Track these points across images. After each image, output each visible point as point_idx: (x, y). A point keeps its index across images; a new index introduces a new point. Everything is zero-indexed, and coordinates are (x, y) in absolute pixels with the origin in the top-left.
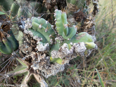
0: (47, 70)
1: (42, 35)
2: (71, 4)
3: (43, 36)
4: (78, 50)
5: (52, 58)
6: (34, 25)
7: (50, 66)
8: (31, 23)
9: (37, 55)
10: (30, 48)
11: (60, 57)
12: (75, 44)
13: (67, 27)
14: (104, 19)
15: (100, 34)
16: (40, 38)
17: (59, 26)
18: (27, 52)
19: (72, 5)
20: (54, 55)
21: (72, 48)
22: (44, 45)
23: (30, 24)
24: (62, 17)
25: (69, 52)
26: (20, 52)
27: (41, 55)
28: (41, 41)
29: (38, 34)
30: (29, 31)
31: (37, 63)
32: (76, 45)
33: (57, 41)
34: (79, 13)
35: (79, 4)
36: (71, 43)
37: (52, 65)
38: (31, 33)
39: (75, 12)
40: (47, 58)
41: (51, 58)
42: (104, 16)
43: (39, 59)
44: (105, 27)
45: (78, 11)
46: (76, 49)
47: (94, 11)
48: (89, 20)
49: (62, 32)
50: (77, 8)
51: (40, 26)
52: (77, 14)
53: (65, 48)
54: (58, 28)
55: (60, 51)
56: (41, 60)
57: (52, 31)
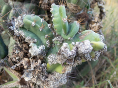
0: (44, 82)
1: (36, 36)
2: (72, 3)
3: (38, 37)
4: (82, 50)
5: (49, 64)
6: (26, 22)
7: (47, 77)
8: (22, 20)
9: (29, 61)
10: (21, 54)
11: (60, 62)
12: (77, 43)
13: (66, 21)
14: (113, 25)
15: (111, 43)
16: (34, 39)
17: (58, 23)
18: (17, 58)
19: (74, 5)
20: (51, 60)
21: (75, 48)
22: (38, 48)
23: (21, 22)
24: (60, 11)
25: (70, 53)
26: (9, 60)
27: (35, 62)
28: (34, 43)
29: (31, 35)
30: (20, 31)
31: (30, 72)
32: (79, 43)
33: (55, 42)
34: (82, 14)
35: (82, 3)
36: (73, 43)
37: (50, 75)
38: (23, 33)
39: (78, 14)
40: (43, 65)
41: (47, 65)
42: (113, 22)
43: (32, 66)
44: (115, 34)
45: (81, 12)
46: (79, 49)
47: (100, 15)
48: (94, 22)
49: (61, 31)
50: (79, 8)
51: (33, 23)
52: (80, 15)
53: (65, 48)
54: (55, 26)
55: (59, 54)
56: (35, 68)
57: (49, 31)
